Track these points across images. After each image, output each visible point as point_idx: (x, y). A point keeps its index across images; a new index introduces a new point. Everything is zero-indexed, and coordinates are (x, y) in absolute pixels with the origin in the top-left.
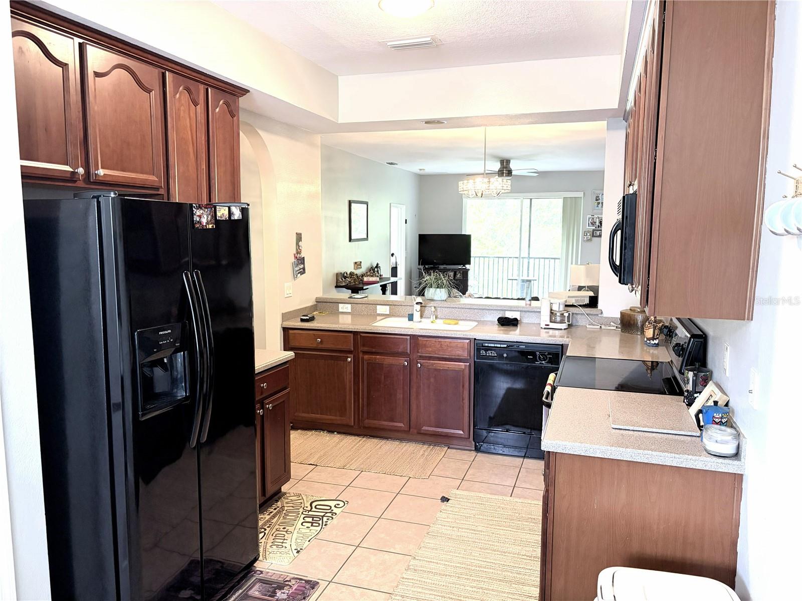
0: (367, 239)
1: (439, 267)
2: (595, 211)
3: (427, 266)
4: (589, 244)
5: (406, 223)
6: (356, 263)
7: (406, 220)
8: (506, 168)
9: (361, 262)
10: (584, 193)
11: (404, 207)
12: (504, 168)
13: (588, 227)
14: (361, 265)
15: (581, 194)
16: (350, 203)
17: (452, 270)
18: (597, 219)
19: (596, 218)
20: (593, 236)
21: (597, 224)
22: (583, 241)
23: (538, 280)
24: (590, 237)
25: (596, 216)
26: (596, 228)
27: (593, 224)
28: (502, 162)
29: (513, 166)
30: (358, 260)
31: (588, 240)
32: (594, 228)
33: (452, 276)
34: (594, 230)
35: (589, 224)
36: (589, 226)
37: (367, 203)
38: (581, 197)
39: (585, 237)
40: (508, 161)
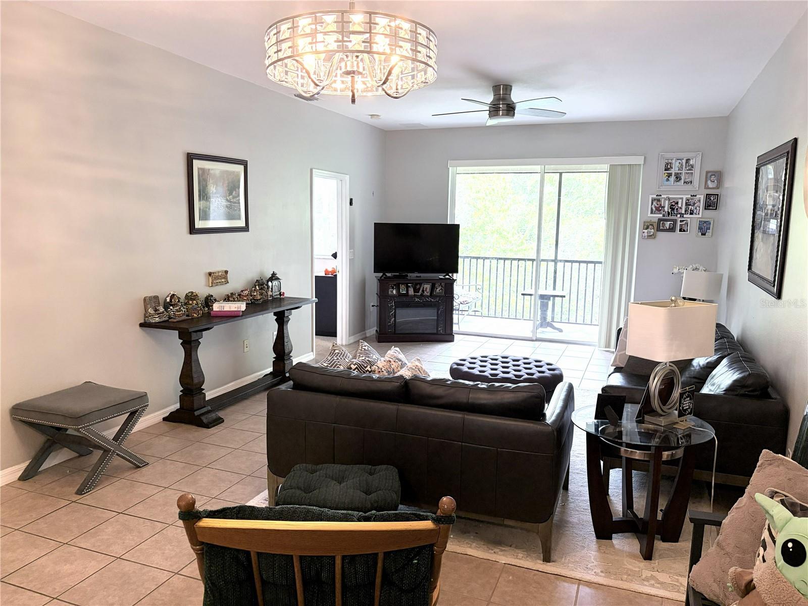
0: (246, 229)
1: (407, 276)
2: (663, 188)
3: (389, 275)
4: (651, 242)
5: (351, 204)
6: (210, 274)
7: (351, 200)
8: (504, 99)
9: (226, 272)
10: (645, 158)
11: (348, 177)
12: (499, 99)
13: (649, 215)
14: (226, 278)
15: (639, 160)
16: (190, 158)
17: (427, 281)
18: (667, 202)
19: (665, 199)
20: (659, 230)
21: (666, 209)
22: (642, 237)
23: (567, 297)
24: (653, 230)
25: (665, 196)
26: (664, 216)
27: (659, 209)
28: (496, 88)
29: (516, 96)
30: (218, 268)
31: (650, 236)
32: (661, 215)
33: (428, 290)
34: (660, 220)
35: (652, 209)
36: (652, 213)
37: (244, 163)
38: (640, 165)
39: (646, 231)
40: (508, 88)
